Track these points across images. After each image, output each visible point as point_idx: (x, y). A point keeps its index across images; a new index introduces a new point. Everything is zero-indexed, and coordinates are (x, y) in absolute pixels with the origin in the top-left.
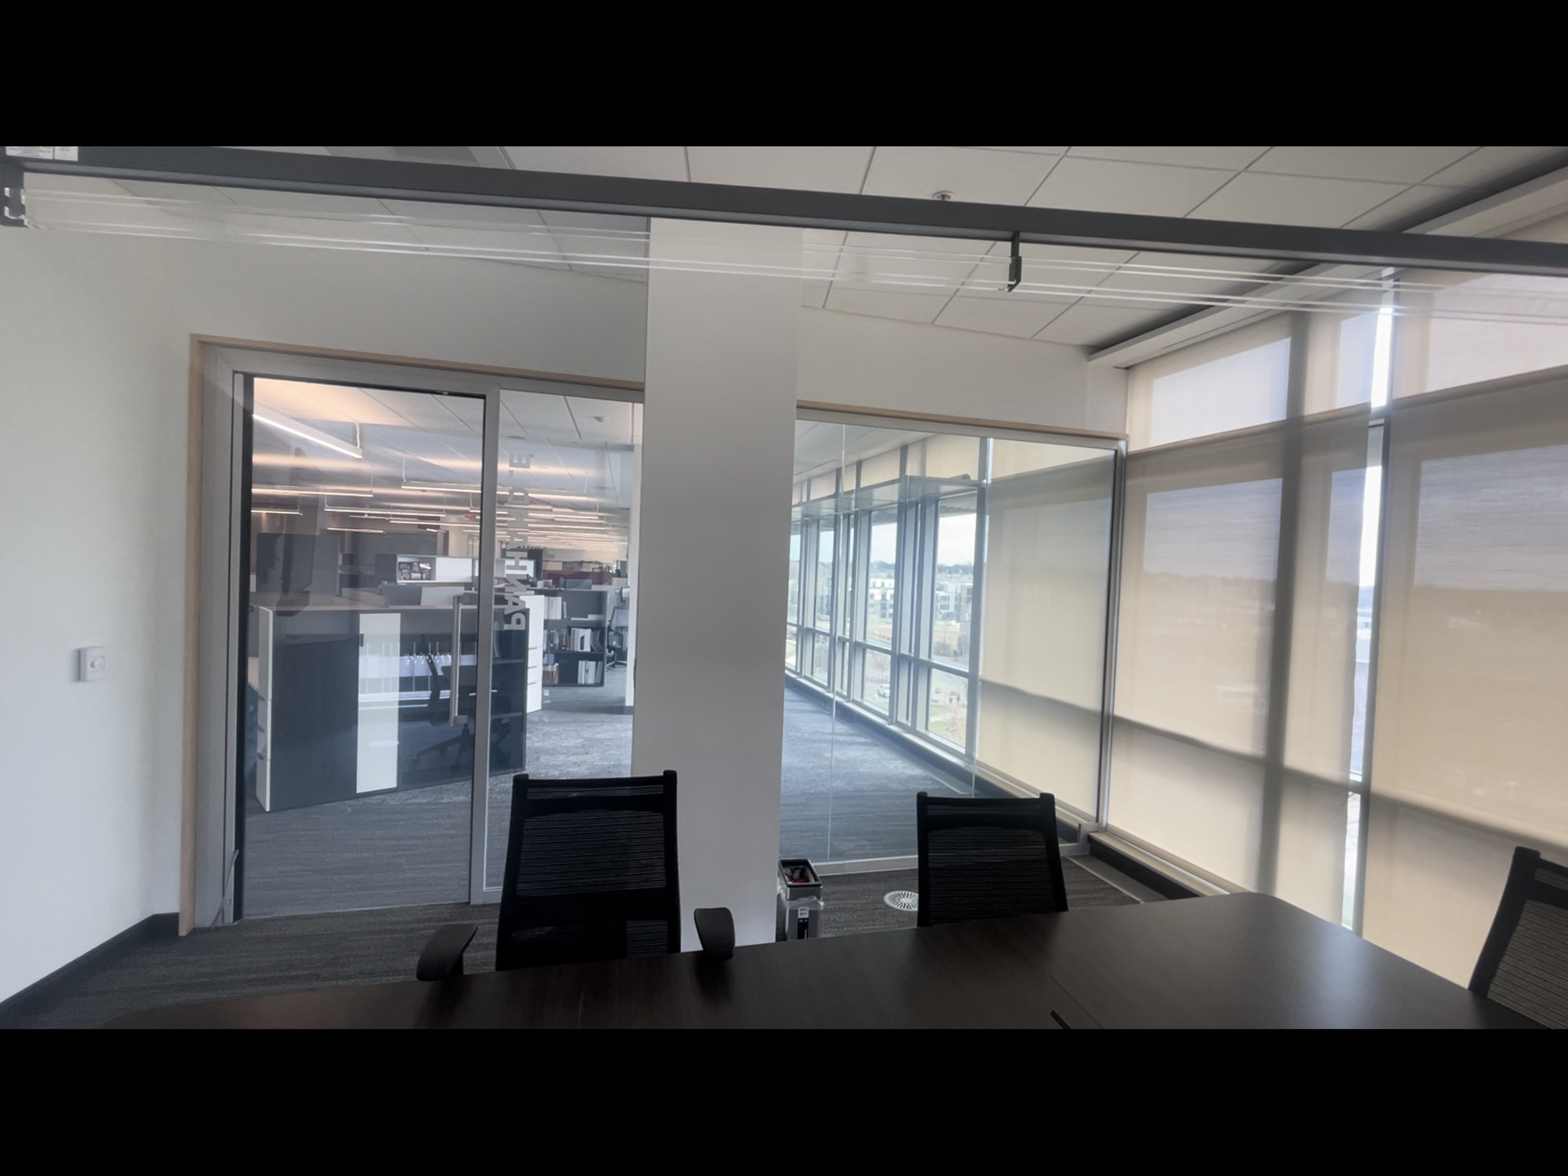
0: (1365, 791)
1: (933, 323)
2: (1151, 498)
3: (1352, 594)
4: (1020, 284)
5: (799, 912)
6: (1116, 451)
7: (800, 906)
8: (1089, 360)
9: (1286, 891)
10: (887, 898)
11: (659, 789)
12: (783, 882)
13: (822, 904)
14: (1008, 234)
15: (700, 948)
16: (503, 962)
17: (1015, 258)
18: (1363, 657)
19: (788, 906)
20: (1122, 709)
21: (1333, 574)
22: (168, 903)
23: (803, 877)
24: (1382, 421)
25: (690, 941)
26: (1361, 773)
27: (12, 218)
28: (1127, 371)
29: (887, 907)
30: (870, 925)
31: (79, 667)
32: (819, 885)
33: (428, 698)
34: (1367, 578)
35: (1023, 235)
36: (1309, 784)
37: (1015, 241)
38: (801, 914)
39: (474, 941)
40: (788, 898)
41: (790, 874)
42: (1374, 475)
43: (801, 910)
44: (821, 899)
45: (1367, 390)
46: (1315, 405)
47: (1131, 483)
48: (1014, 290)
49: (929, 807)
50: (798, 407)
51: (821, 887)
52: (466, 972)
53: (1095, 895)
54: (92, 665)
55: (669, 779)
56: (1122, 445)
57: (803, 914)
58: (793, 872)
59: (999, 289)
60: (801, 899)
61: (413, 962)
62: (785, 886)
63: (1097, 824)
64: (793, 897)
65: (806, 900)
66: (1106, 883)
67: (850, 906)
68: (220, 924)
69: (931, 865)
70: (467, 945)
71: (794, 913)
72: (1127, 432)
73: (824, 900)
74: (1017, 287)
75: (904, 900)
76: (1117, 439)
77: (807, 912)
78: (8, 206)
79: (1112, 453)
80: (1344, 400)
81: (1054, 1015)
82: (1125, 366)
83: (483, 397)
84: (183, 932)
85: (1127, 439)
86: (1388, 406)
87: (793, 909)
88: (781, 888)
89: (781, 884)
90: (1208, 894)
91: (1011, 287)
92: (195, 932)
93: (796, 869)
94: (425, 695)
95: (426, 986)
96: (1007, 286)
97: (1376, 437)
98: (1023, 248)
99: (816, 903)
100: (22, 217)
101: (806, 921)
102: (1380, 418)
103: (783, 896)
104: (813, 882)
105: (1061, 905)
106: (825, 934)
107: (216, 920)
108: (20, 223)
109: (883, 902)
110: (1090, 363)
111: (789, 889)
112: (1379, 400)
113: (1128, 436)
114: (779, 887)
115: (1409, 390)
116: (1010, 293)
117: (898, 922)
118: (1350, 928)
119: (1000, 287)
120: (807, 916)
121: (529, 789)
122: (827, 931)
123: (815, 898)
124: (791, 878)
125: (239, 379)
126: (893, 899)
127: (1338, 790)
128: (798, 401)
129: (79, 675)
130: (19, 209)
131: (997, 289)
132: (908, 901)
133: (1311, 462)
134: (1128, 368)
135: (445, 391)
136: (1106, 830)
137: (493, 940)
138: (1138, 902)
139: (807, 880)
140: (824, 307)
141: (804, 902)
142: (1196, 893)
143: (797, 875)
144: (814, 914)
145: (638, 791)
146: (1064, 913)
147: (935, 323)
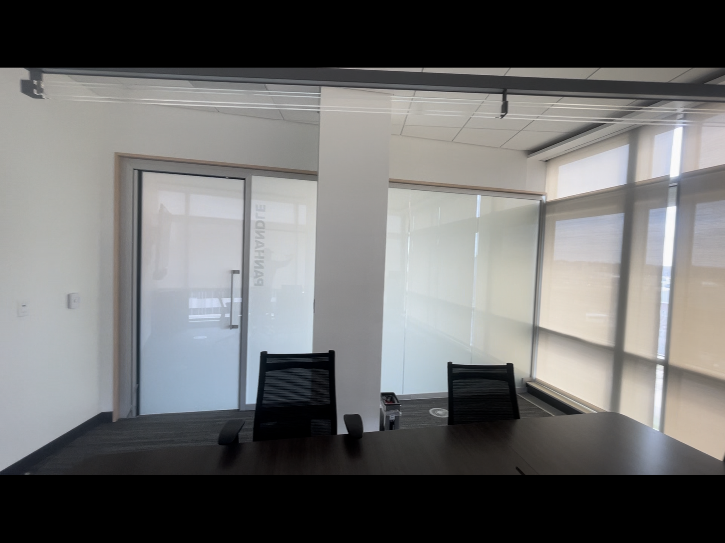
0: (666, 364)
1: (452, 141)
2: (558, 223)
3: (660, 270)
4: (507, 114)
5: (390, 417)
6: (541, 201)
7: (390, 414)
8: (528, 158)
9: (625, 410)
10: (431, 411)
11: (327, 359)
12: (383, 403)
13: (401, 413)
14: (501, 90)
15: (347, 433)
16: (256, 438)
17: (504, 102)
18: (665, 300)
19: (385, 414)
20: (542, 324)
21: (649, 260)
22: (108, 408)
23: (392, 401)
24: (676, 184)
25: (342, 430)
26: (664, 355)
27: (37, 94)
28: (546, 162)
29: (431, 415)
30: (423, 424)
31: (69, 302)
32: (399, 405)
33: (220, 317)
34: (667, 262)
35: (509, 91)
36: (636, 360)
37: (504, 94)
38: (391, 418)
39: (244, 427)
40: (385, 410)
41: (385, 399)
42: (671, 211)
43: (392, 416)
44: (401, 411)
45: (668, 168)
46: (641, 177)
47: (548, 216)
48: (504, 118)
49: (453, 369)
50: (390, 182)
51: (401, 405)
52: (240, 442)
53: (530, 411)
54: (75, 301)
55: (332, 354)
56: (544, 198)
57: (392, 418)
58: (387, 398)
59: (496, 117)
60: (391, 411)
61: (216, 436)
62: (384, 405)
63: (530, 378)
64: (387, 410)
65: (394, 411)
66: (535, 406)
67: (414, 414)
68: (130, 417)
69: (454, 396)
70: (240, 429)
71: (388, 417)
72: (546, 192)
73: (402, 412)
74: (506, 116)
75: (439, 412)
76: (541, 195)
77: (394, 417)
78: (36, 89)
79: (538, 202)
80: (656, 174)
81: (518, 469)
82: (545, 160)
83: (244, 179)
84: (115, 420)
85: (546, 195)
86: (680, 176)
87: (387, 415)
88: (381, 406)
89: (381, 403)
90: (586, 412)
91: (502, 116)
92: (120, 420)
93: (389, 397)
94: (219, 316)
95: (222, 447)
96: (500, 116)
97: (673, 192)
98: (509, 97)
99: (398, 413)
100: (42, 94)
101: (393, 421)
102: (674, 182)
103: (383, 409)
104: (396, 403)
105: (517, 416)
106: (402, 427)
107: (129, 414)
108: (40, 97)
109: (429, 413)
110: (528, 159)
111: (385, 406)
112: (674, 173)
113: (546, 193)
114: (381, 405)
115: (690, 168)
116: (501, 119)
117: (436, 422)
118: (658, 430)
119: (497, 116)
120: (394, 419)
121: (268, 358)
122: (403, 426)
123: (398, 411)
124: (387, 401)
125: (136, 172)
126: (433, 411)
127: (652, 364)
128: (390, 179)
129: (69, 306)
130: (41, 90)
131: (494, 117)
132: (443, 413)
133: (639, 204)
134: (547, 161)
135: (227, 177)
136: (535, 381)
137: (252, 426)
138: (551, 416)
139: (394, 403)
140: (401, 134)
141: (392, 412)
142: (580, 411)
143: (389, 400)
144: (397, 418)
145: (317, 360)
146: (518, 420)
147: (454, 141)
